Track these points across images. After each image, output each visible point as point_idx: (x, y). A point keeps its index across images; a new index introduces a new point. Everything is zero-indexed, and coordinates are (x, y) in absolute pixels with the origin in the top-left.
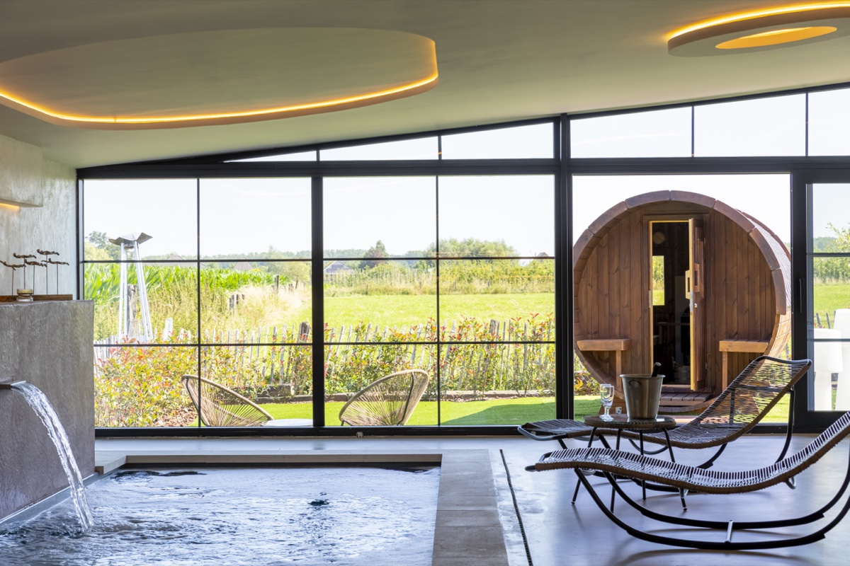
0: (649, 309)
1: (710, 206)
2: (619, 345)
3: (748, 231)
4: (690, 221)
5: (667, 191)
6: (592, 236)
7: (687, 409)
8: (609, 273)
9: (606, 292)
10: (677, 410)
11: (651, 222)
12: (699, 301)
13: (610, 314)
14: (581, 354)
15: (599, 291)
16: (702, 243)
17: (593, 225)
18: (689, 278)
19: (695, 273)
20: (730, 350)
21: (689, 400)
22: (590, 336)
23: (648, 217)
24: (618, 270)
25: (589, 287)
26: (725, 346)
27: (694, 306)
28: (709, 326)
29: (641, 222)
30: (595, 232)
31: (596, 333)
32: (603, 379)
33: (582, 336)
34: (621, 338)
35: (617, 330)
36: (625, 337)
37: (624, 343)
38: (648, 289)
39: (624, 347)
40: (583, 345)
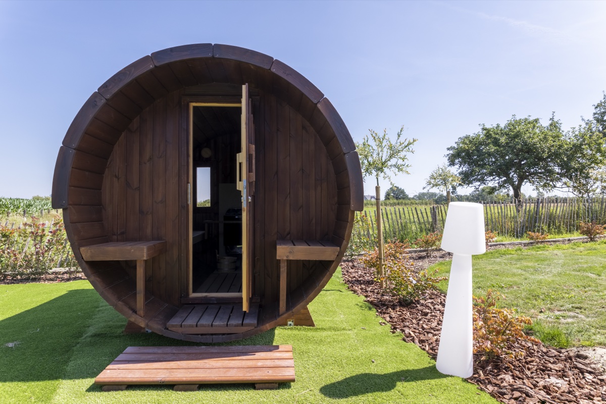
0: (188, 205)
1: (266, 67)
2: (139, 252)
3: (315, 101)
5: (208, 45)
6: (104, 101)
8: (140, 163)
9: (136, 184)
11: (192, 106)
12: (252, 193)
13: (141, 212)
14: (85, 265)
15: (127, 184)
17: (105, 86)
18: (240, 164)
19: (249, 157)
20: (291, 258)
22: (115, 237)
23: (188, 98)
24: (150, 159)
25: (115, 180)
26: (284, 252)
27: (247, 199)
30: (108, 96)
31: (122, 233)
32: (119, 299)
33: (104, 238)
34: (153, 239)
35: (149, 231)
36: (158, 239)
37: (148, 249)
38: (188, 183)
39: (148, 255)
40: (88, 253)
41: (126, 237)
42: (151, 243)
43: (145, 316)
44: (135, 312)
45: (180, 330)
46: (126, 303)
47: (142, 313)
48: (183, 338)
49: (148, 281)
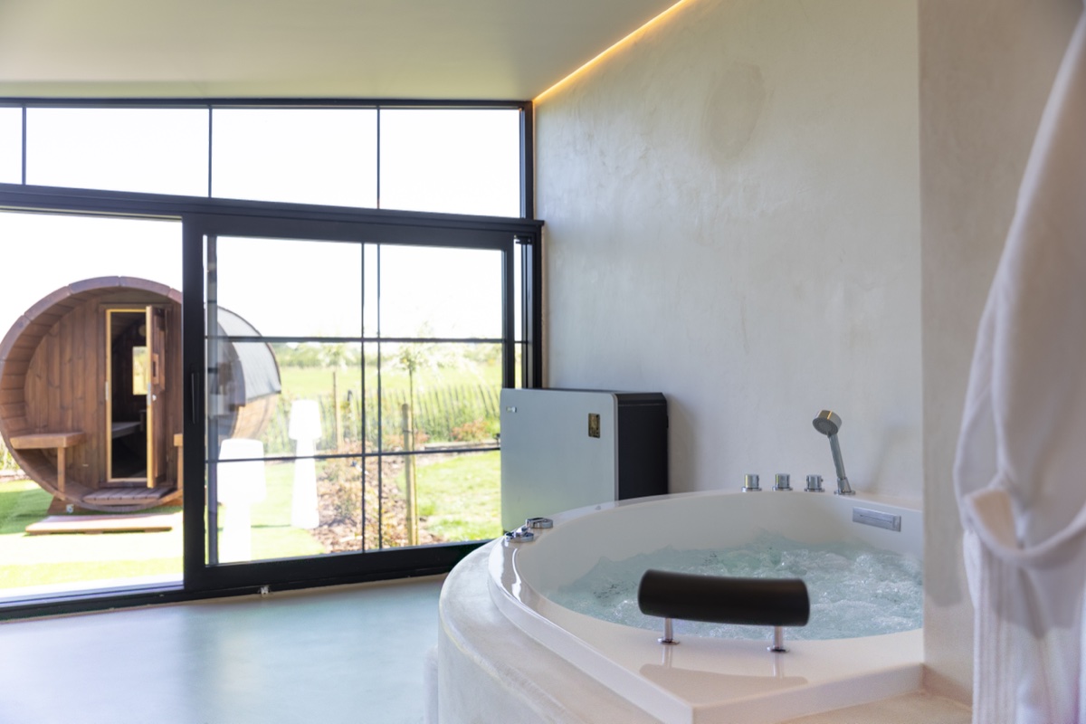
0: (105, 401)
1: (164, 294)
2: (60, 442)
4: (148, 310)
5: (116, 277)
6: (30, 322)
7: (138, 508)
8: (61, 364)
9: (57, 383)
10: (128, 509)
11: (109, 312)
12: (158, 392)
13: (62, 407)
14: (14, 452)
15: (49, 382)
16: (162, 333)
17: (30, 311)
19: (155, 364)
21: (141, 498)
22: (38, 430)
23: (105, 306)
24: (71, 360)
25: (37, 379)
27: (152, 398)
28: (171, 419)
29: (97, 311)
30: (32, 319)
31: (45, 427)
32: (43, 479)
33: (29, 430)
34: (73, 431)
35: (69, 424)
36: (79, 430)
37: (68, 439)
38: (105, 380)
39: (67, 443)
40: (17, 442)
41: (47, 429)
42: (71, 435)
43: (65, 493)
44: (56, 489)
45: (94, 502)
46: (50, 483)
47: (62, 489)
48: (97, 509)
49: (68, 468)
